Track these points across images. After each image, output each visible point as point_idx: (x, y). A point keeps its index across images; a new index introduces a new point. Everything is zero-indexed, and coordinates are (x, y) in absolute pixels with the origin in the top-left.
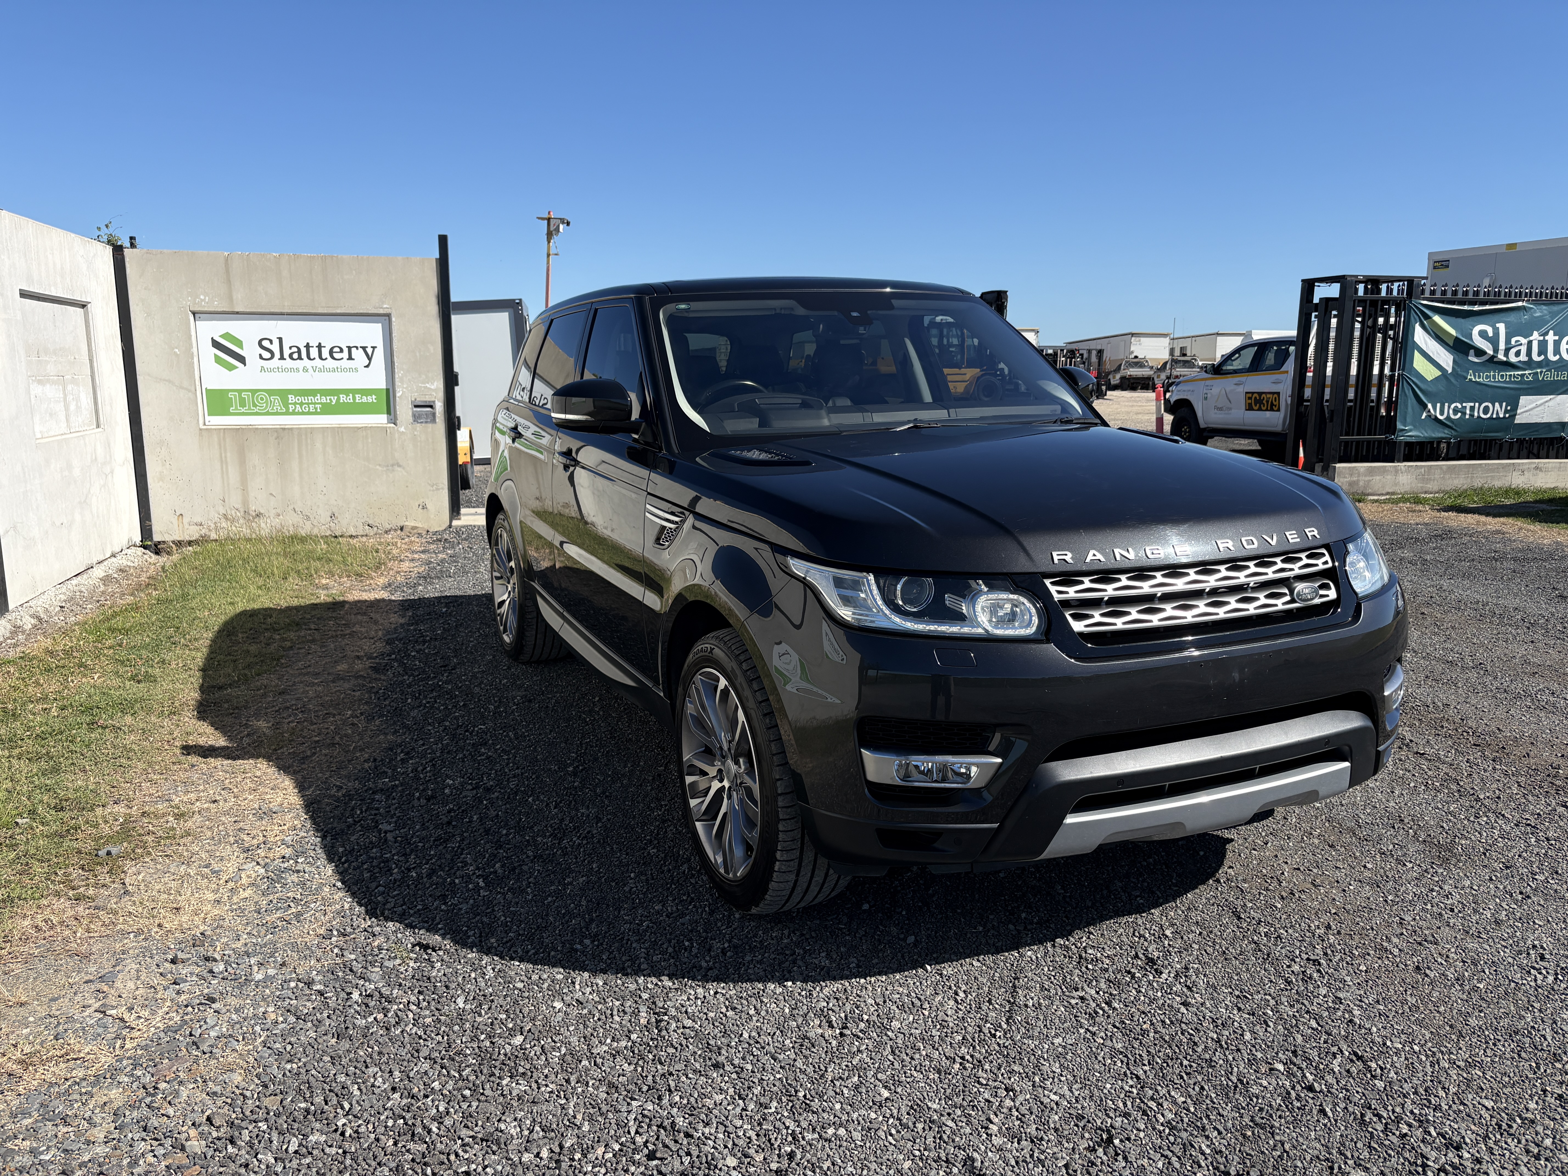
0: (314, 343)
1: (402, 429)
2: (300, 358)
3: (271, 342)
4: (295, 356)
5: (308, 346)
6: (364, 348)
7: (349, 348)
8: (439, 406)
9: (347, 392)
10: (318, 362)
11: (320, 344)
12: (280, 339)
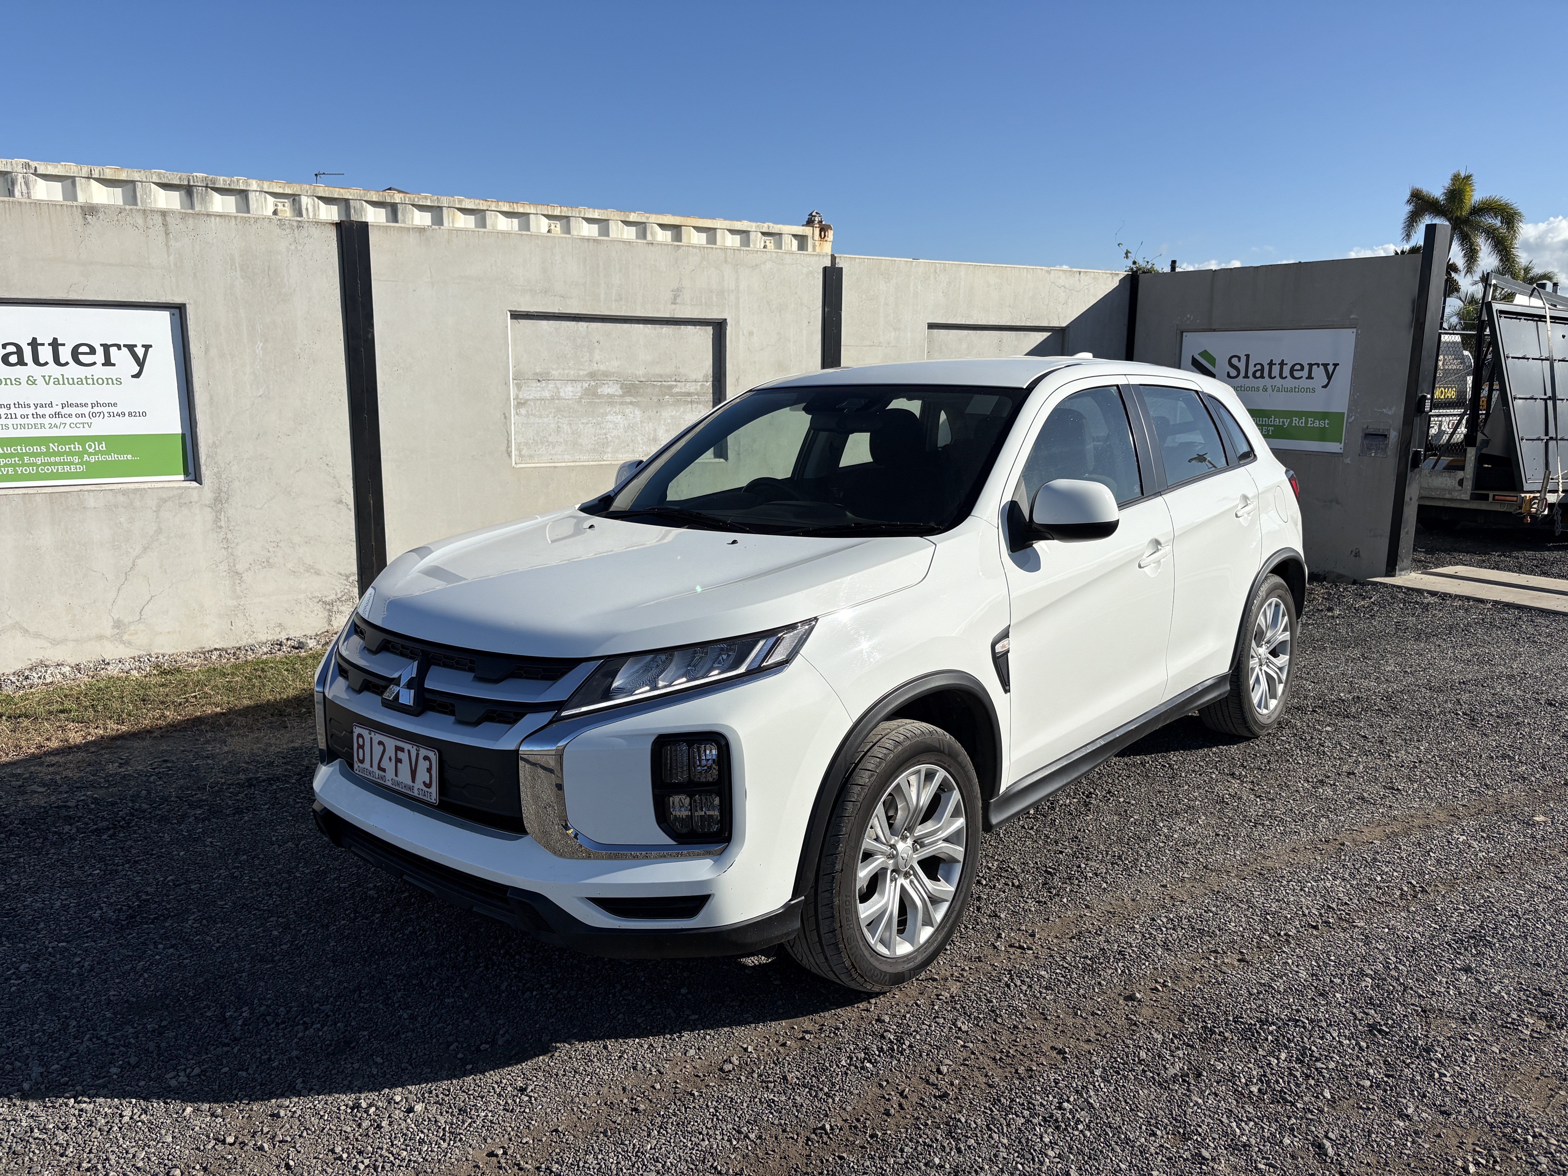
0: (1277, 361)
1: (1348, 461)
2: (1262, 377)
3: (1239, 358)
4: (1258, 374)
5: (1271, 364)
6: (1325, 366)
7: (1311, 365)
8: (1393, 435)
9: (1300, 414)
10: (1278, 381)
11: (1283, 361)
12: (1248, 356)
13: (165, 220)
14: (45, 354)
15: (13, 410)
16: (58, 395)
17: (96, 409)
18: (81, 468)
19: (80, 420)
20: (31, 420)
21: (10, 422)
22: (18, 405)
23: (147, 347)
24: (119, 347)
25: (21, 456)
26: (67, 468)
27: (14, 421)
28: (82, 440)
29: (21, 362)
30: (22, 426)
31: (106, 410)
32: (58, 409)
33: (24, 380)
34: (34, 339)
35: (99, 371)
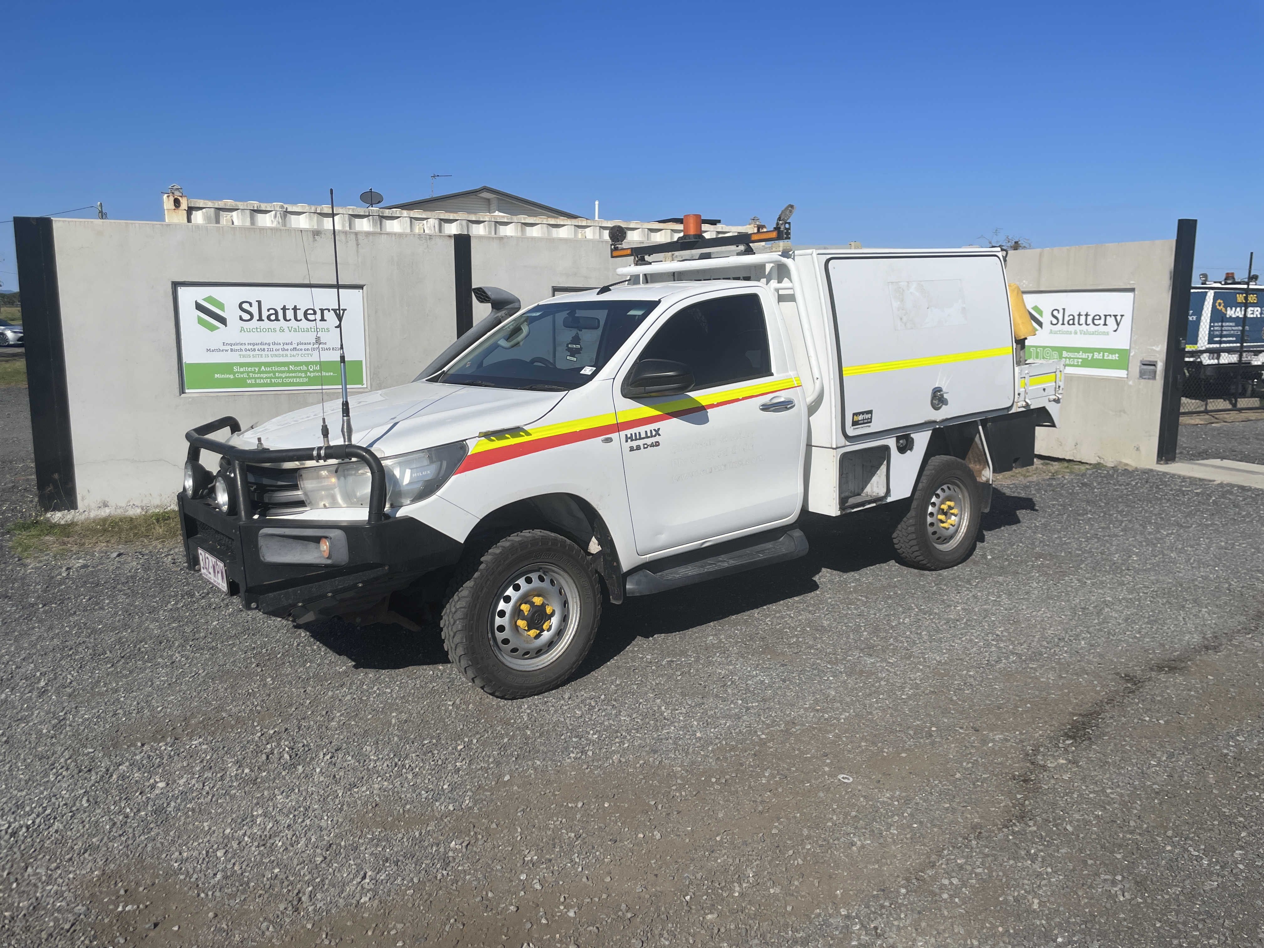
0: (1083, 313)
1: (1131, 383)
2: (1074, 324)
3: (1059, 311)
4: (1071, 322)
5: (1079, 315)
6: (1115, 316)
7: (1106, 316)
8: (1160, 366)
9: (1099, 350)
10: (1084, 327)
11: (1087, 312)
12: (1064, 309)
14: (290, 314)
15: (271, 346)
16: (295, 338)
17: (315, 346)
18: (307, 380)
19: (307, 352)
20: (281, 352)
21: (269, 353)
22: (274, 344)
23: (344, 310)
24: (329, 310)
25: (274, 372)
26: (298, 380)
27: (272, 353)
28: (307, 364)
29: (277, 319)
30: (276, 356)
31: (320, 346)
32: (295, 346)
33: (278, 330)
34: (284, 306)
35: (318, 324)
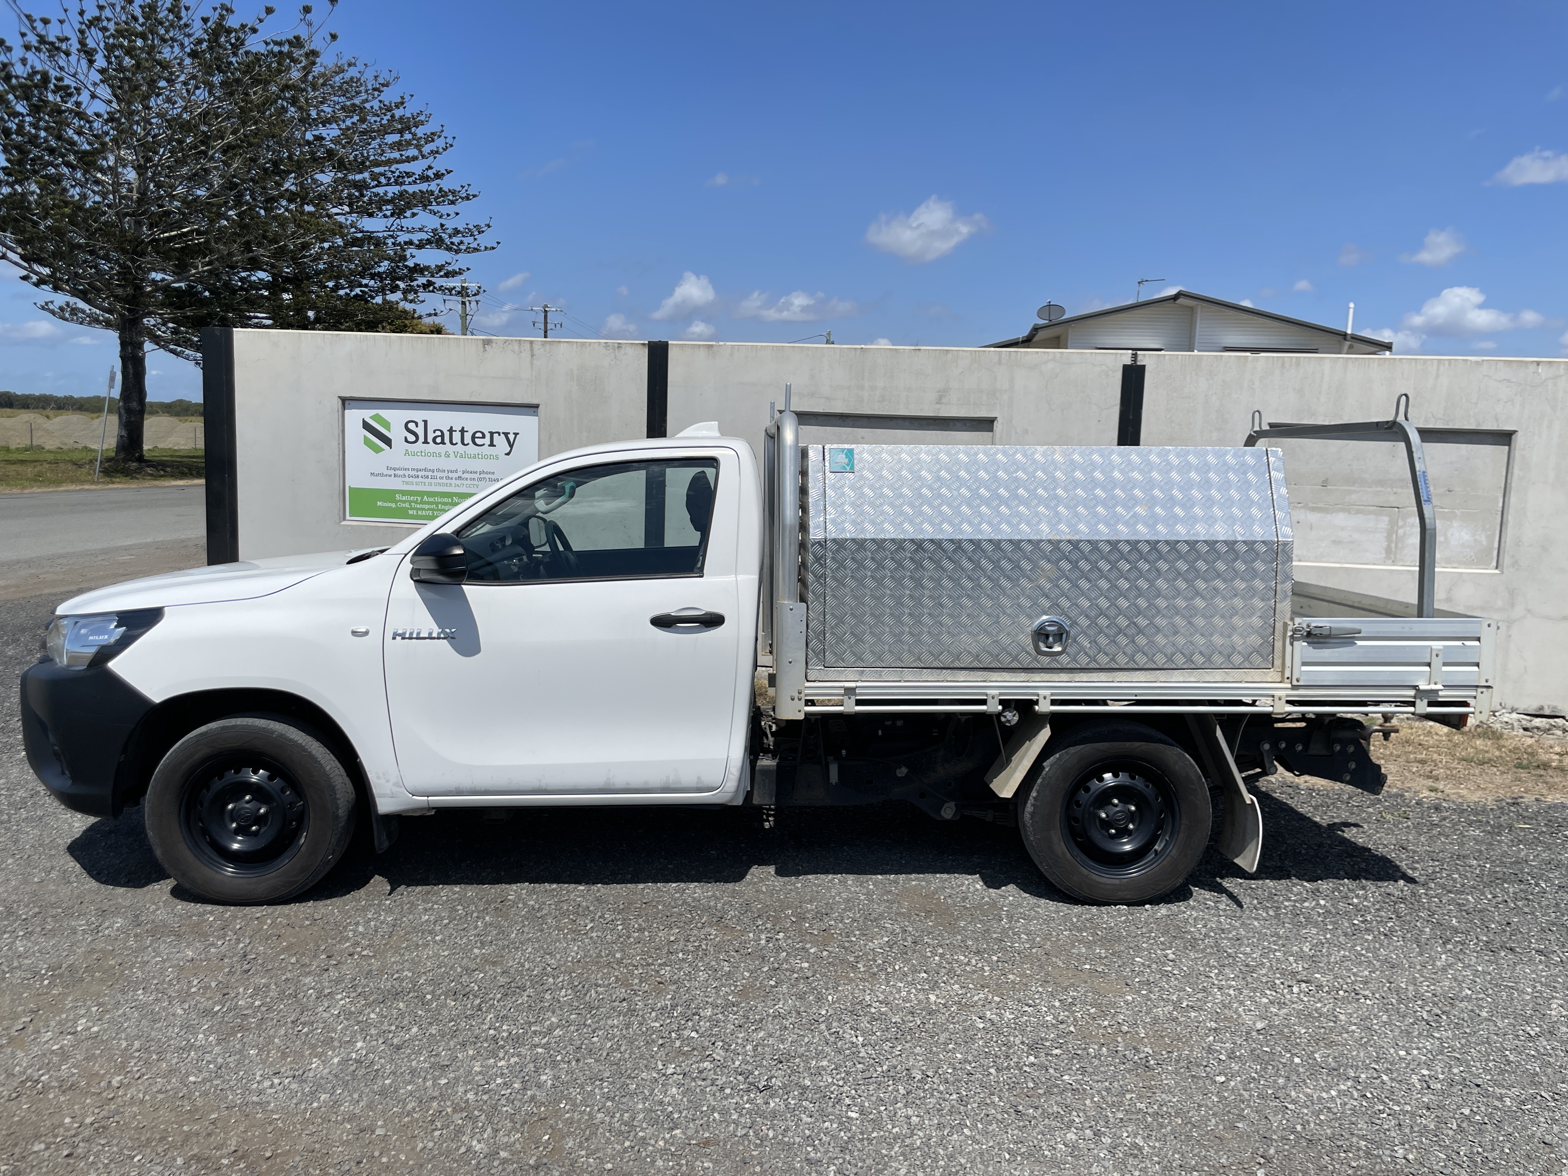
13: (531, 346)
14: (457, 437)
15: (435, 473)
16: (461, 465)
17: (482, 476)
20: (444, 481)
21: (433, 481)
23: (516, 434)
24: (499, 433)
25: (437, 504)
27: (435, 481)
29: (443, 443)
30: (440, 484)
31: (487, 476)
32: (460, 474)
33: (443, 454)
34: (451, 427)
35: (487, 450)
